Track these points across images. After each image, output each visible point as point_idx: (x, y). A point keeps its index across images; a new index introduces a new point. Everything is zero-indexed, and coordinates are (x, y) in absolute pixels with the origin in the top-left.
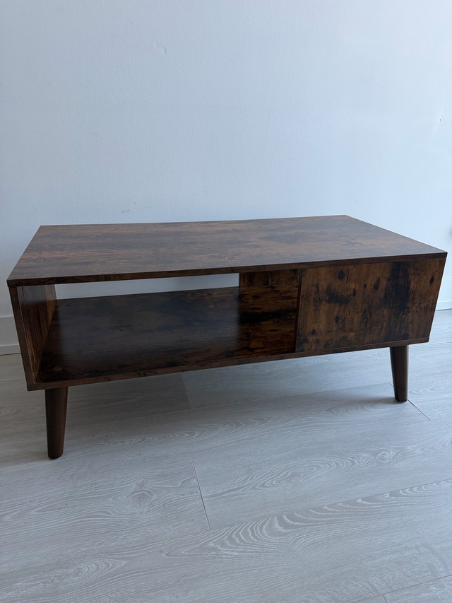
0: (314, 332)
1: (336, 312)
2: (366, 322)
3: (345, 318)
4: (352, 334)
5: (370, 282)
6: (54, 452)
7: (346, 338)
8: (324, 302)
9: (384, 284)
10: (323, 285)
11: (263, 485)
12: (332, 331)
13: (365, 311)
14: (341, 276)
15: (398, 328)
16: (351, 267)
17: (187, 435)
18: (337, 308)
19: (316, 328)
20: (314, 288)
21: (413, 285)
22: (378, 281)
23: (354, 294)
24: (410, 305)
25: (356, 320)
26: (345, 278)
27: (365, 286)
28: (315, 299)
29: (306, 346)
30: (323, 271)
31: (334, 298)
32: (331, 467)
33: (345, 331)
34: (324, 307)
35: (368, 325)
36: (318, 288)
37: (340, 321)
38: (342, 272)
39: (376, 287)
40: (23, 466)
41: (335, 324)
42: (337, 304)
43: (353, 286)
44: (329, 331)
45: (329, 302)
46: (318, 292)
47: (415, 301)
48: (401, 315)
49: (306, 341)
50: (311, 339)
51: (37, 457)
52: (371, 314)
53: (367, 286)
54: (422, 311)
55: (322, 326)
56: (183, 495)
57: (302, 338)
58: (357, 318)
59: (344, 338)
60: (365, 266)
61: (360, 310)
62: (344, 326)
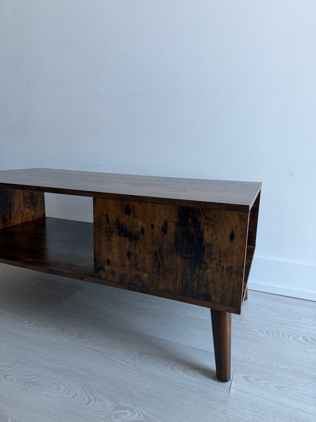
0: (108, 262)
1: (127, 247)
2: (159, 266)
3: (136, 256)
4: (145, 275)
5: (158, 224)
7: (140, 277)
8: (114, 233)
9: (172, 228)
10: (113, 217)
12: (126, 266)
13: (156, 254)
14: (128, 211)
15: (196, 284)
16: (136, 204)
18: (128, 243)
19: (110, 259)
20: (104, 218)
21: (207, 237)
22: (166, 224)
23: (143, 232)
24: (208, 261)
25: (147, 261)
26: (132, 214)
27: (153, 226)
28: (106, 229)
29: (103, 274)
30: (111, 203)
31: (124, 232)
33: (138, 270)
34: (116, 239)
35: (162, 271)
36: (107, 218)
37: (132, 258)
38: (127, 207)
39: (164, 230)
41: (127, 258)
42: (127, 239)
43: (140, 223)
44: (122, 265)
45: (119, 234)
46: (108, 223)
47: (213, 257)
48: (197, 268)
49: (102, 268)
50: (107, 268)
52: (162, 258)
53: (155, 227)
54: (225, 271)
55: (115, 257)
57: (98, 265)
58: (149, 259)
59: (138, 277)
60: (150, 204)
61: (151, 251)
62: (136, 264)
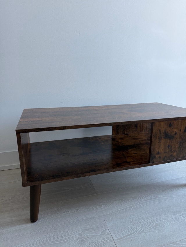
0: (158, 153)
1: (168, 143)
2: (181, 148)
3: (172, 146)
4: (175, 153)
5: (183, 128)
6: (34, 219)
8: (163, 138)
10: (163, 130)
11: (143, 231)
12: (166, 152)
13: (180, 142)
14: (170, 125)
16: (174, 121)
17: (98, 207)
18: (169, 141)
19: (159, 151)
20: (158, 132)
22: (185, 128)
23: (176, 134)
25: (176, 147)
26: (172, 127)
27: (180, 130)
28: (159, 137)
29: (155, 160)
30: (162, 123)
31: (168, 136)
32: (173, 220)
33: (171, 152)
34: (163, 141)
35: (182, 149)
36: (160, 131)
37: (170, 147)
38: (170, 124)
40: (18, 227)
41: (167, 149)
42: (169, 139)
43: (175, 130)
44: (165, 152)
45: (165, 138)
46: (160, 133)
49: (155, 157)
50: (157, 156)
51: (24, 221)
52: (183, 143)
53: (181, 131)
55: (162, 150)
56: (104, 239)
57: (153, 156)
58: (177, 146)
59: (172, 155)
60: (180, 120)
61: (178, 142)
62: (171, 150)
